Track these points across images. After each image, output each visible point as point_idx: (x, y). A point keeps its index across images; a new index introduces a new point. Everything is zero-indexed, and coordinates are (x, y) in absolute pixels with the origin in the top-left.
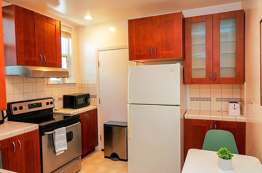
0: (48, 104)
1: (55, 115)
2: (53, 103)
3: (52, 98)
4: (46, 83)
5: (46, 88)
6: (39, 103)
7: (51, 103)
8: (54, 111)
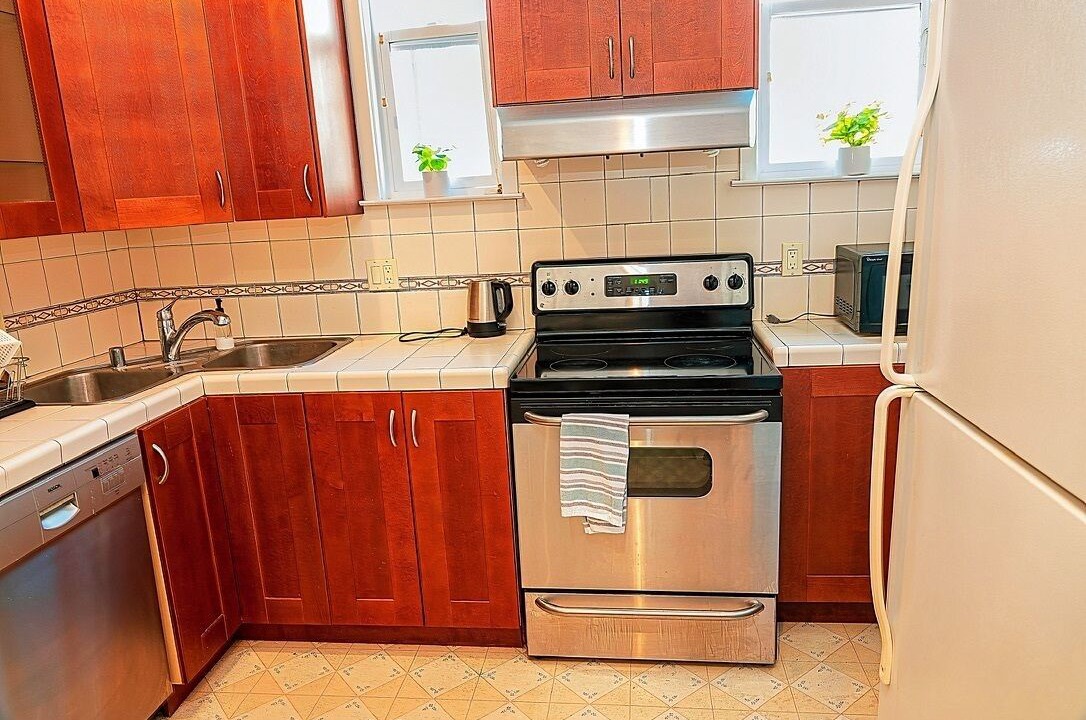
2: (746, 286)
3: (749, 259)
6: (667, 276)
7: (735, 283)
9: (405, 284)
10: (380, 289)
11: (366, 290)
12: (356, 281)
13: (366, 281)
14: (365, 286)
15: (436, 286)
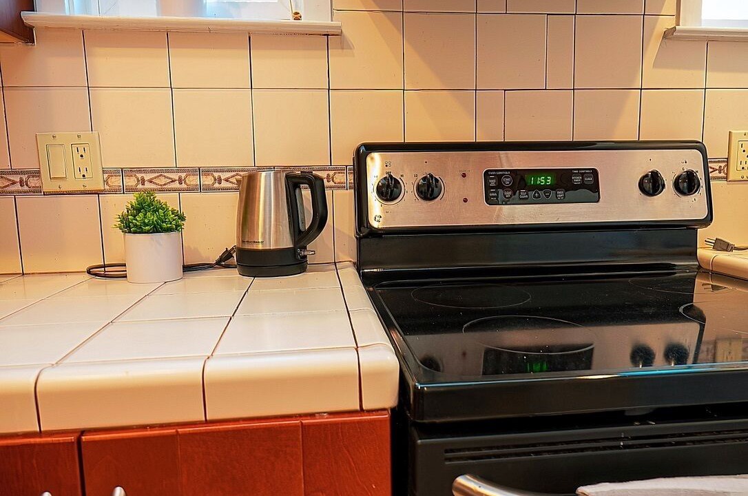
0: (651, 184)
1: (714, 288)
2: (703, 190)
3: (703, 150)
4: (666, 23)
5: (655, 66)
6: (582, 173)
7: (687, 184)
8: (705, 252)
9: (116, 182)
10: (63, 189)
11: (37, 191)
12: (15, 173)
13: (37, 174)
14: (33, 182)
15: (176, 185)
